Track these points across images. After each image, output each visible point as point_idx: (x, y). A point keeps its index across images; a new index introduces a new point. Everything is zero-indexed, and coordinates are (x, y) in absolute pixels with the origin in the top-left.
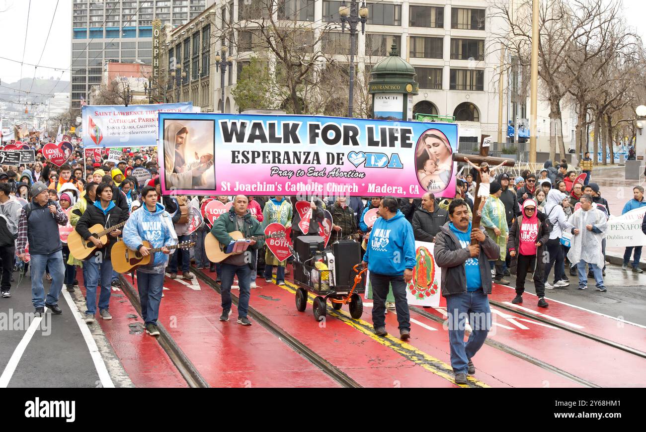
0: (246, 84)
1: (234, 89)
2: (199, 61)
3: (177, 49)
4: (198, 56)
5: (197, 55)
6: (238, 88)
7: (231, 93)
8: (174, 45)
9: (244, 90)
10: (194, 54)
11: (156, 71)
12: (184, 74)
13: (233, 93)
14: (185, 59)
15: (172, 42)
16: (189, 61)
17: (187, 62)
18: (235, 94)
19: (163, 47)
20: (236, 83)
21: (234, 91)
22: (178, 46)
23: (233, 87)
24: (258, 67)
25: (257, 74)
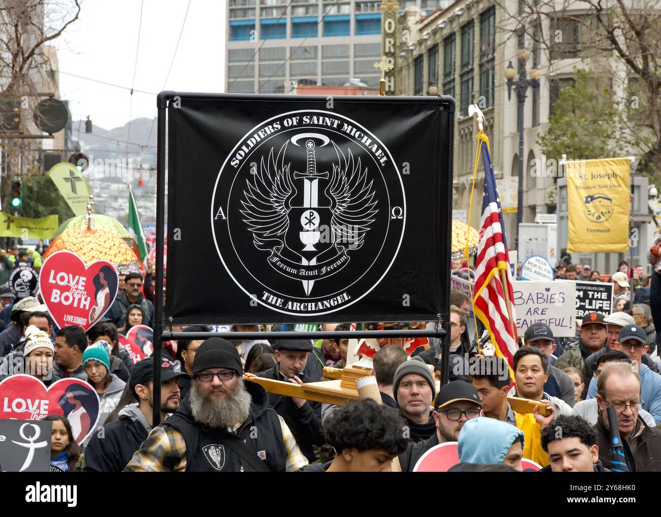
0: (569, 124)
1: (542, 135)
2: (473, 78)
3: (429, 57)
4: (472, 70)
5: (470, 67)
6: (550, 131)
7: (537, 142)
8: (423, 49)
9: (564, 135)
10: (463, 66)
13: (540, 141)
14: (447, 75)
15: (420, 42)
16: (454, 80)
17: (449, 82)
18: (546, 145)
19: (403, 54)
20: (547, 121)
21: (543, 139)
22: (433, 50)
23: (541, 130)
24: (591, 90)
25: (588, 104)
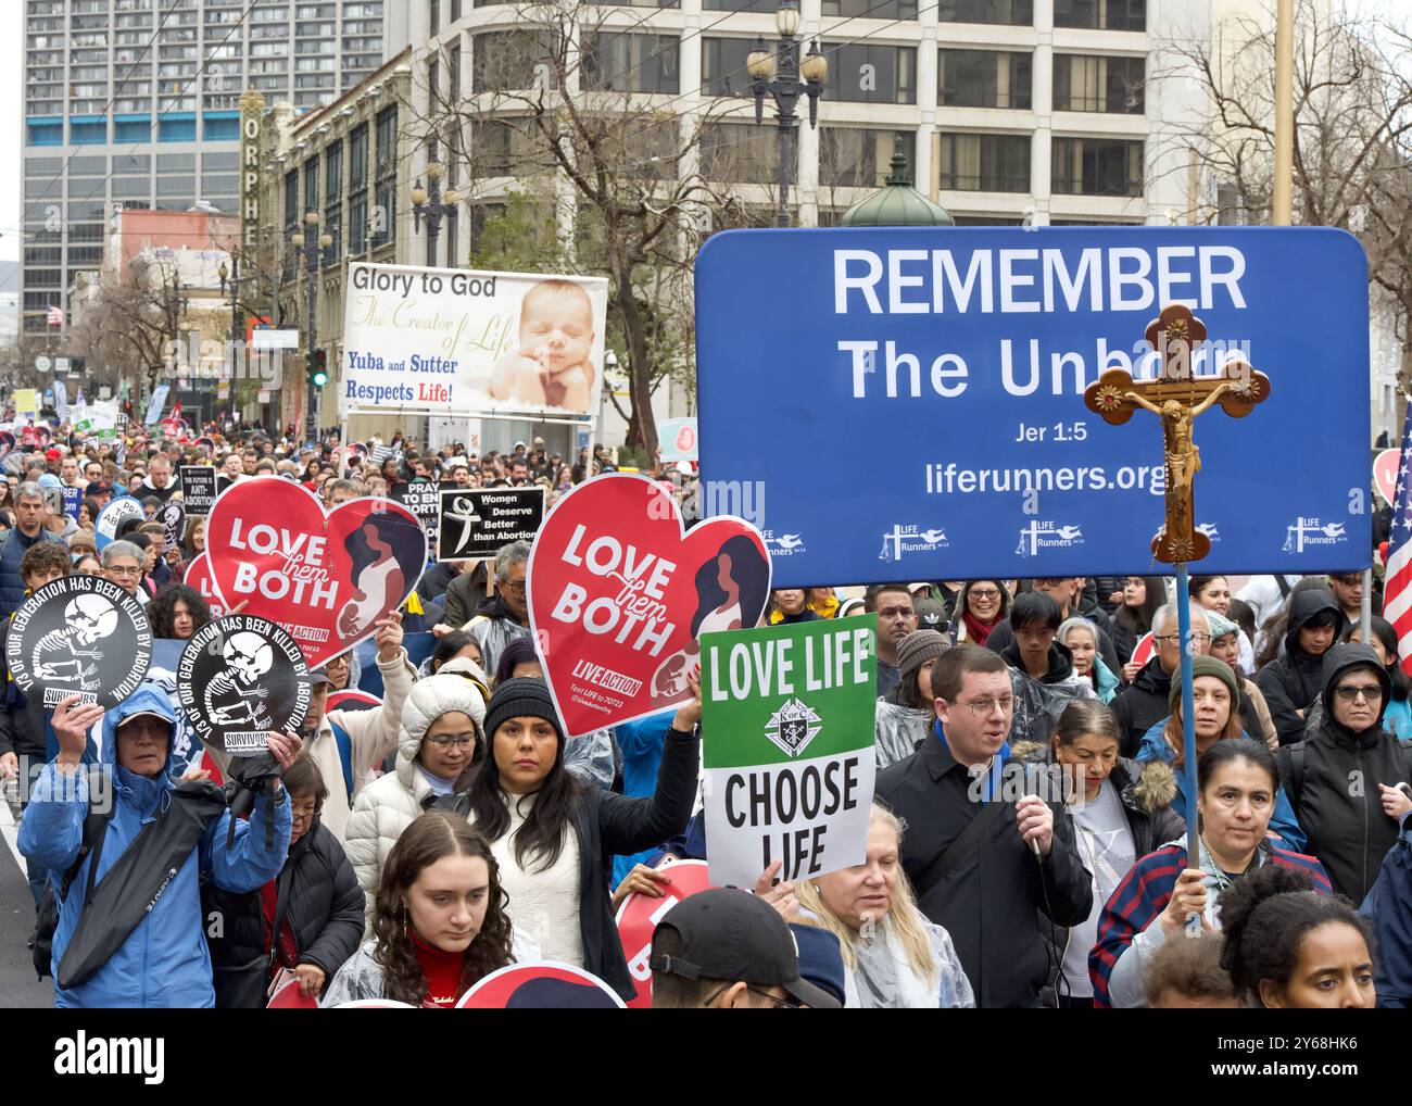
2: (366, 202)
3: (307, 171)
4: (365, 191)
5: (362, 187)
8: (298, 162)
10: (353, 185)
11: (252, 232)
12: (325, 239)
14: (330, 197)
15: (294, 152)
16: (340, 204)
17: (334, 207)
19: (270, 167)
22: (311, 163)
24: (527, 219)
25: (523, 238)
